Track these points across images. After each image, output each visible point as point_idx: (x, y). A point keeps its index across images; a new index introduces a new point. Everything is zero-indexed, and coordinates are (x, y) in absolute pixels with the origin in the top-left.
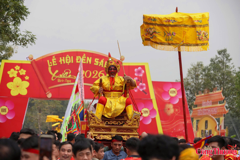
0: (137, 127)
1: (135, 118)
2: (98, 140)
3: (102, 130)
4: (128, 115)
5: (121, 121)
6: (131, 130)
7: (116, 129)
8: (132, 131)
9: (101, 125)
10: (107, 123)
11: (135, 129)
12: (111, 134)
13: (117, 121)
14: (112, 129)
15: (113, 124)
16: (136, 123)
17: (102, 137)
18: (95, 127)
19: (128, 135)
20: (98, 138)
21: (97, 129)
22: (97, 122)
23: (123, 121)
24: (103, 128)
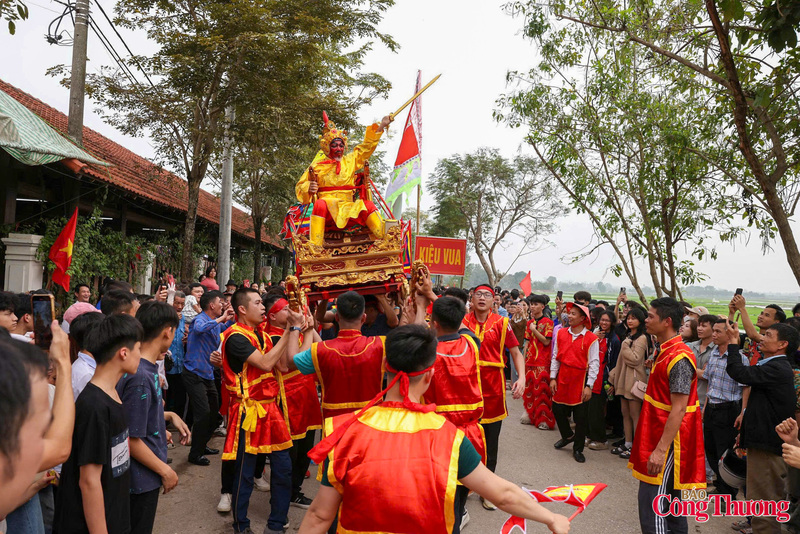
0: (396, 250)
1: (391, 234)
2: (322, 289)
3: (328, 267)
4: (375, 231)
5: (363, 244)
6: (385, 259)
7: (354, 262)
8: (389, 260)
9: (323, 257)
10: (337, 251)
11: (394, 255)
12: (346, 273)
13: (356, 245)
14: (347, 262)
15: (349, 253)
16: (394, 243)
17: (329, 282)
18: (310, 263)
19: (383, 270)
20: (321, 285)
21: (316, 265)
22: (314, 252)
23: (367, 243)
24: (328, 262)
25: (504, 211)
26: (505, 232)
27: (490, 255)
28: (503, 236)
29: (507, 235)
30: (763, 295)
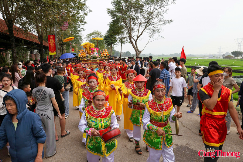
25: (141, 24)
26: (143, 32)
27: (136, 43)
28: (141, 34)
29: (143, 33)
30: (194, 55)
